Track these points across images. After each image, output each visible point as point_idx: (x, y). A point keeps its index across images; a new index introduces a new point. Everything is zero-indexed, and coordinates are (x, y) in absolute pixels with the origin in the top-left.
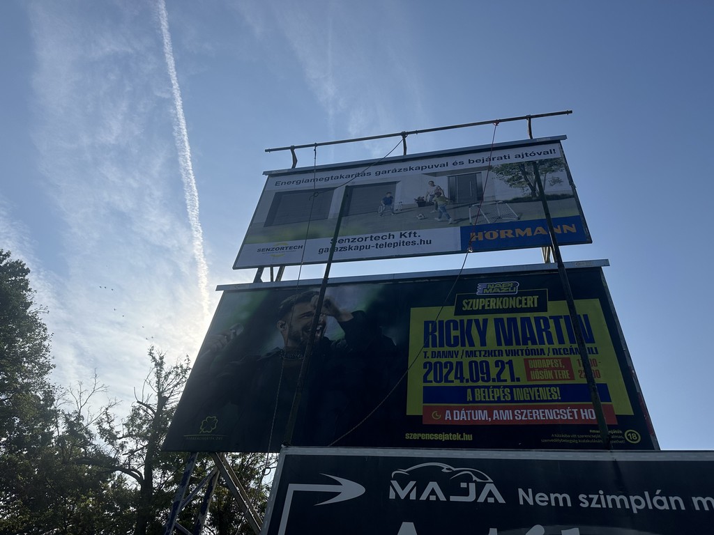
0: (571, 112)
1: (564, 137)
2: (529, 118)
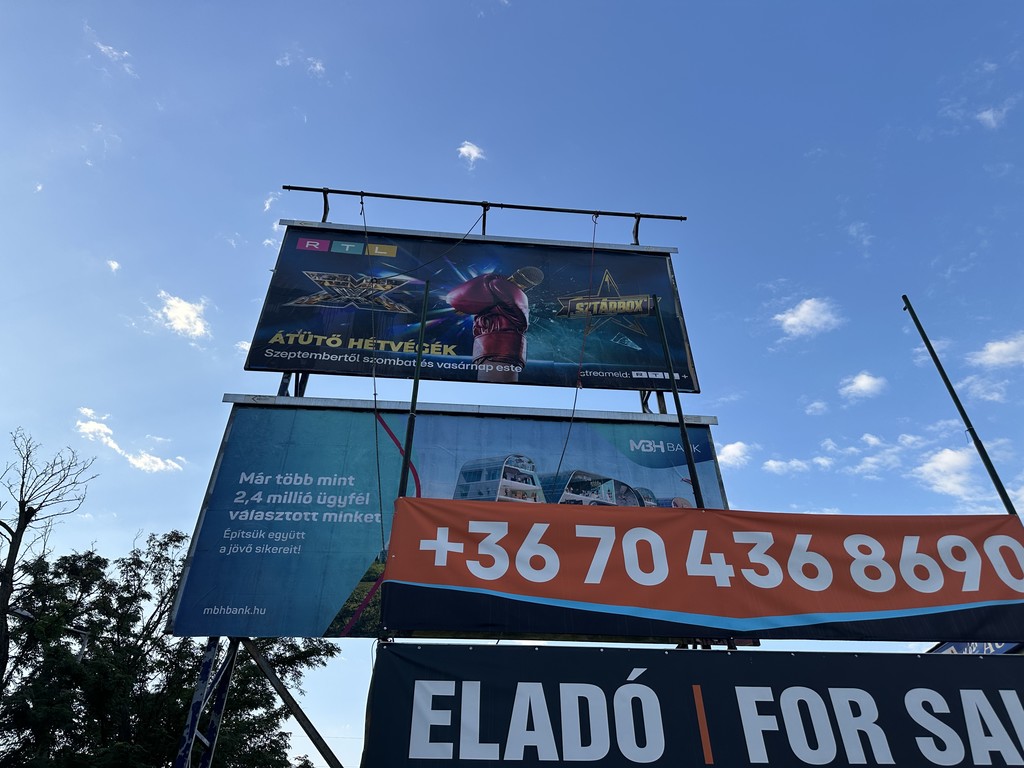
0: (685, 219)
1: (676, 251)
2: (638, 217)
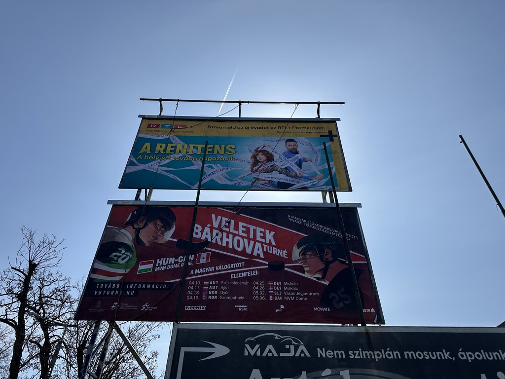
0: (344, 103)
1: (339, 119)
2: (319, 103)
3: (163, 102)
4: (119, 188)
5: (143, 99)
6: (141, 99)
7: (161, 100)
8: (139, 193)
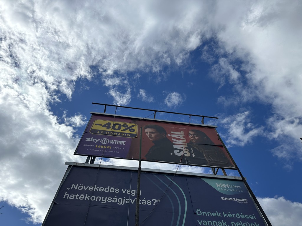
0: (218, 118)
2: (203, 117)
3: (107, 106)
4: (74, 154)
5: (94, 103)
6: (93, 103)
7: (106, 105)
8: (88, 159)
